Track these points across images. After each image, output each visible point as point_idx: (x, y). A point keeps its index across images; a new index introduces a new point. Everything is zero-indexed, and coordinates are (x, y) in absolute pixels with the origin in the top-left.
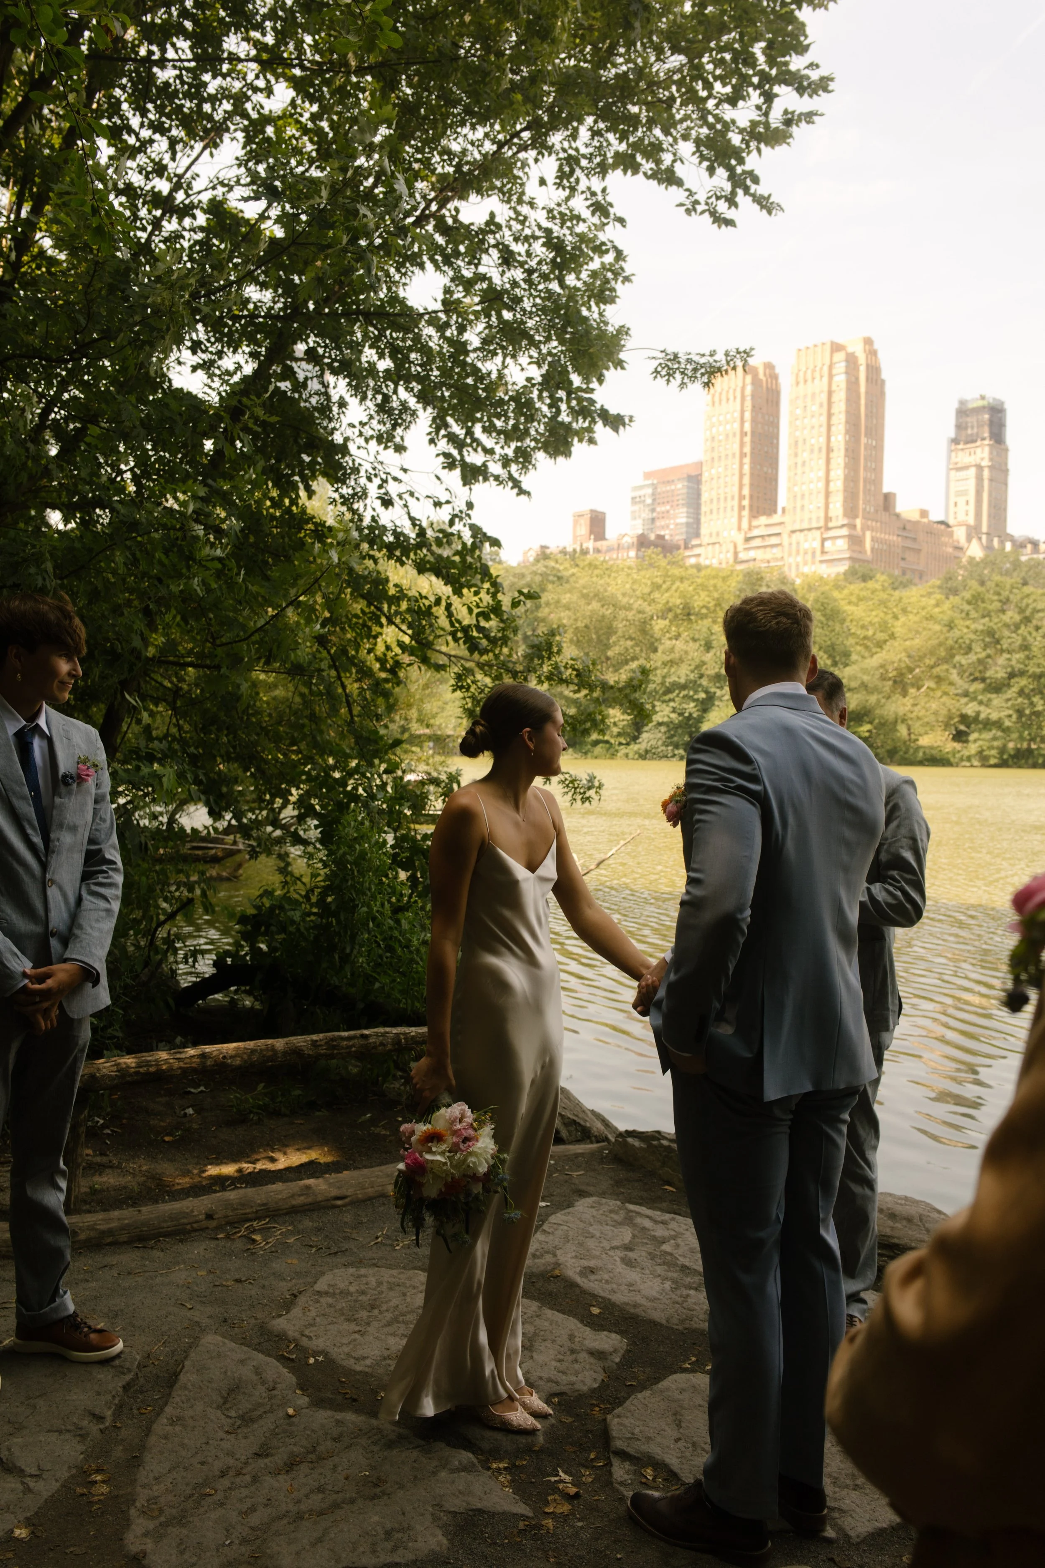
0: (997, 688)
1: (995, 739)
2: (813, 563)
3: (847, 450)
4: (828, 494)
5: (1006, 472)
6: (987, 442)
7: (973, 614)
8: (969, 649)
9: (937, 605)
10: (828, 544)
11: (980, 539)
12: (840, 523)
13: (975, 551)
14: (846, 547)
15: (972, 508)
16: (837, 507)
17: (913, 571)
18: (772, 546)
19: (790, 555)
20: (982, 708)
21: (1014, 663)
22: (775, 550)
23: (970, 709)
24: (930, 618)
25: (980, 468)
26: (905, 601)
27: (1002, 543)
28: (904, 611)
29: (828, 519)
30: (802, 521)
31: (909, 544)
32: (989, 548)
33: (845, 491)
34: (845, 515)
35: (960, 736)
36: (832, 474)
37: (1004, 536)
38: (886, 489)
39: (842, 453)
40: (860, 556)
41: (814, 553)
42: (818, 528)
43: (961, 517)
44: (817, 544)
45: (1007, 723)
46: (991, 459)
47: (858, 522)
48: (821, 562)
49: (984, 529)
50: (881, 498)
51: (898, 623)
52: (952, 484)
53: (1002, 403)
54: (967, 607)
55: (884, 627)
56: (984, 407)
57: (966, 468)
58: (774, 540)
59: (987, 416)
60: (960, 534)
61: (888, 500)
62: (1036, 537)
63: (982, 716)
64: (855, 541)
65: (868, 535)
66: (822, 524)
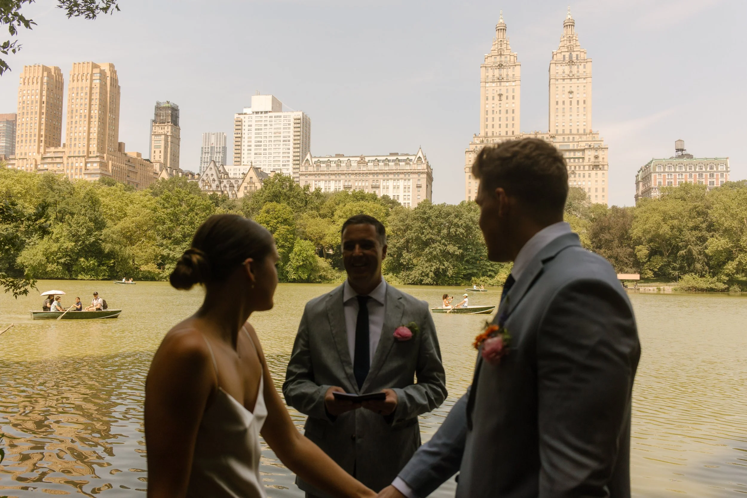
0: (177, 242)
2: (81, 174)
3: (99, 118)
4: (89, 140)
5: (179, 139)
6: (170, 124)
7: (166, 205)
8: (164, 223)
9: (149, 201)
10: (89, 165)
11: (167, 170)
12: (95, 155)
13: (164, 175)
14: (98, 167)
15: (162, 154)
16: (94, 147)
17: (133, 183)
18: (58, 163)
19: (67, 169)
20: (171, 252)
21: (186, 230)
22: (59, 166)
23: (165, 252)
24: (145, 206)
25: (166, 136)
26: (132, 197)
27: (177, 172)
28: (131, 202)
29: (89, 152)
30: (75, 152)
31: (131, 169)
32: (171, 174)
33: (98, 139)
34: (98, 151)
35: (161, 266)
36: (92, 130)
37: (178, 170)
38: (120, 141)
39: (97, 119)
40: (106, 173)
41: (81, 169)
42: (84, 156)
43: (157, 158)
44: (83, 165)
46: (172, 133)
47: (105, 155)
48: (85, 174)
49: (168, 166)
50: (117, 145)
51: (128, 208)
52: (153, 142)
53: (177, 107)
54: (162, 201)
55: (121, 210)
56: (169, 107)
57: (160, 135)
58: (58, 160)
59: (170, 112)
60: (157, 167)
61: (121, 146)
62: (193, 172)
64: (103, 165)
65: (110, 162)
66: (85, 154)
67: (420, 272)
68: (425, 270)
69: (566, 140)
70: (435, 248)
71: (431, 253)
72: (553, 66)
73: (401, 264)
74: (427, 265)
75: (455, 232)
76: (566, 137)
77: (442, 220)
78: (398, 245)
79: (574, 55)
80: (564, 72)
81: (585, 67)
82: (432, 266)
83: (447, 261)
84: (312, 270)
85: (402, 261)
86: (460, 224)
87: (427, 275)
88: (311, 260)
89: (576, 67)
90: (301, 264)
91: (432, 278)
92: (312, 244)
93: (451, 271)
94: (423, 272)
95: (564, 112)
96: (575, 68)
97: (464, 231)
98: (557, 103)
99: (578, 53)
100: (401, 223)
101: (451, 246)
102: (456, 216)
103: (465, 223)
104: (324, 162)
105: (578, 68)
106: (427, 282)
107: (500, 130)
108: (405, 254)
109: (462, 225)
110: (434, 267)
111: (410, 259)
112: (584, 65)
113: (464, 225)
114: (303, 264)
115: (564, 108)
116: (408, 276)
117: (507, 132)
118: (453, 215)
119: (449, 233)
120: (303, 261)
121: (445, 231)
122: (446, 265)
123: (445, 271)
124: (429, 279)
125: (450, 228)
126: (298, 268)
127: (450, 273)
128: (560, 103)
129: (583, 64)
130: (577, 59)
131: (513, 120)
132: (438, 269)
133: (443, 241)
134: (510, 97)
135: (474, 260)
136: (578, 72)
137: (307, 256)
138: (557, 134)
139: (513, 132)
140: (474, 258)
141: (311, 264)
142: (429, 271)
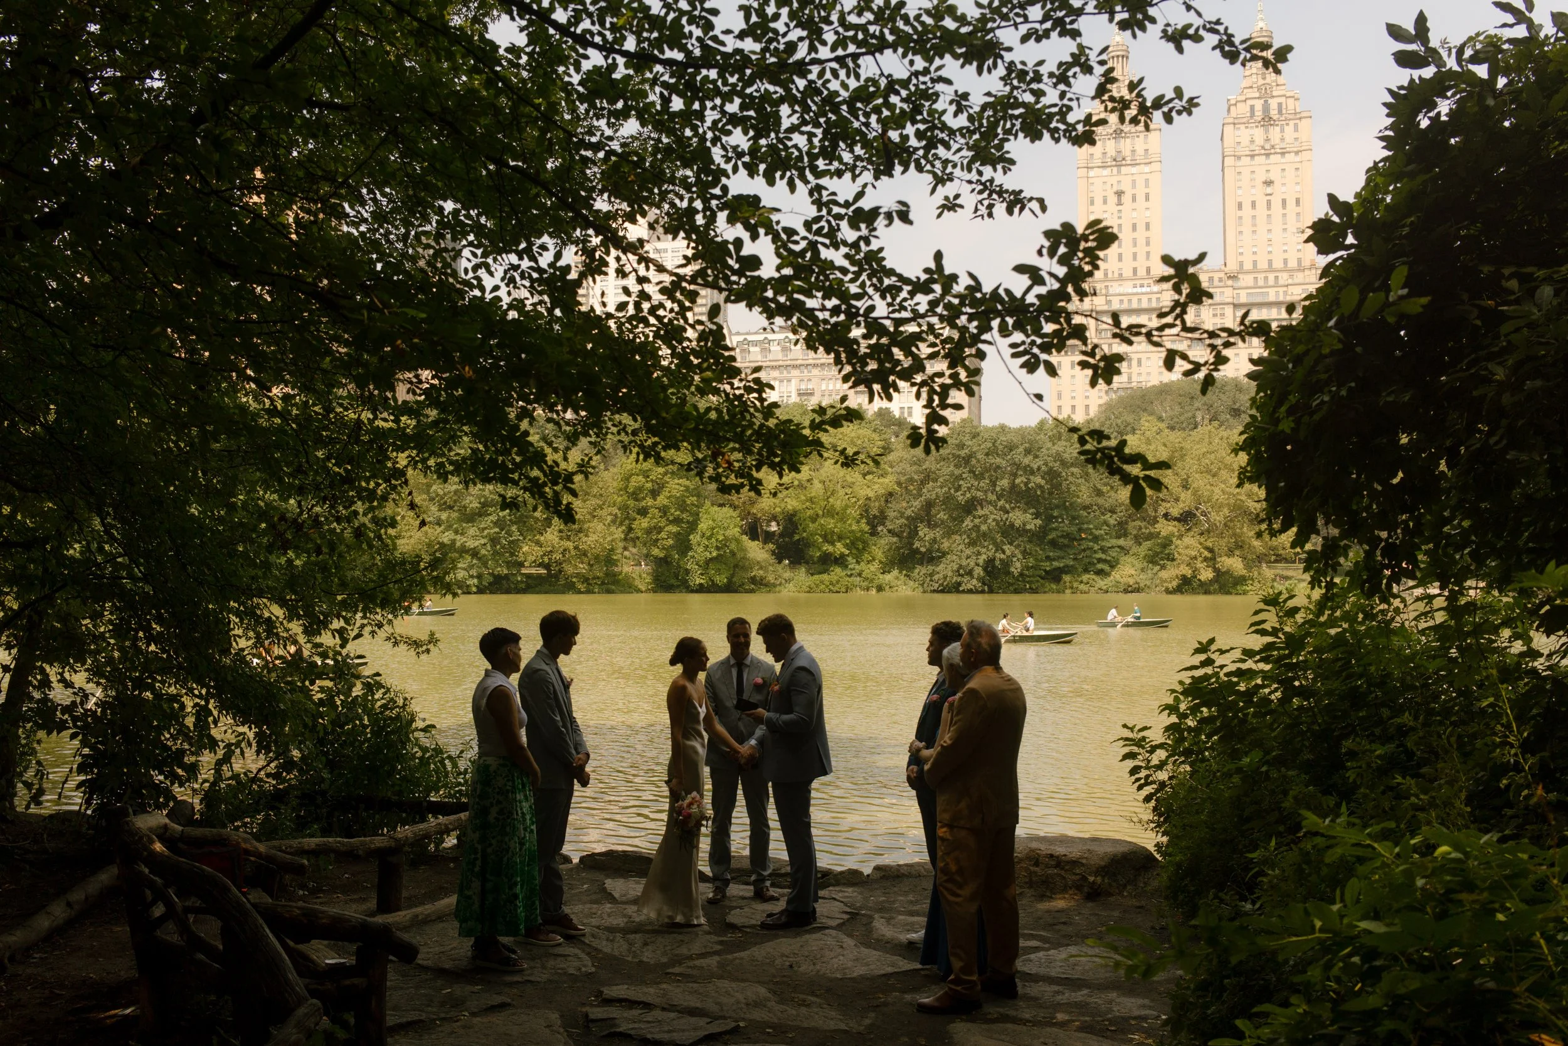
1: (471, 567)
20: (458, 537)
21: (487, 493)
45: (483, 552)
63: (458, 544)
67: (955, 567)
68: (964, 563)
69: (1261, 283)
70: (985, 518)
71: (977, 528)
72: (1229, 129)
73: (917, 551)
74: (968, 552)
75: (1026, 484)
76: (1261, 276)
77: (998, 460)
78: (909, 512)
79: (1273, 104)
80: (1252, 142)
81: (1296, 129)
82: (979, 553)
83: (1011, 544)
84: (736, 566)
85: (917, 544)
86: (1035, 467)
87: (970, 573)
88: (733, 546)
89: (1278, 129)
90: (714, 554)
91: (979, 579)
92: (735, 514)
93: (1018, 565)
94: (961, 567)
95: (1254, 225)
96: (1275, 133)
97: (1043, 482)
98: (1240, 206)
99: (1282, 100)
100: (914, 468)
101: (1018, 513)
102: (1028, 452)
103: (1046, 464)
104: (755, 343)
105: (1282, 131)
106: (969, 586)
107: (1120, 265)
108: (923, 531)
109: (1039, 469)
110: (984, 557)
111: (934, 540)
112: (1296, 125)
113: (1044, 468)
114: (719, 555)
115: (1254, 217)
116: (931, 575)
117: (1135, 270)
118: (1021, 449)
119: (1013, 486)
120: (718, 548)
121: (1004, 483)
122: (1008, 553)
123: (1006, 564)
124: (974, 582)
125: (1015, 475)
126: (708, 562)
127: (1016, 568)
128: (1247, 206)
129: (1292, 123)
130: (1280, 112)
131: (1148, 244)
132: (990, 562)
133: (1001, 503)
134: (1141, 198)
135: (1066, 541)
136: (1282, 139)
137: (726, 539)
138: (1241, 270)
139: (1148, 270)
140: (1068, 536)
141: (733, 554)
142: (972, 564)
